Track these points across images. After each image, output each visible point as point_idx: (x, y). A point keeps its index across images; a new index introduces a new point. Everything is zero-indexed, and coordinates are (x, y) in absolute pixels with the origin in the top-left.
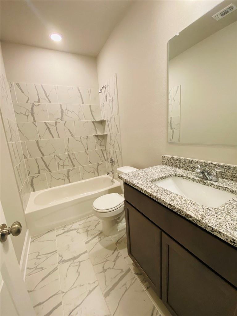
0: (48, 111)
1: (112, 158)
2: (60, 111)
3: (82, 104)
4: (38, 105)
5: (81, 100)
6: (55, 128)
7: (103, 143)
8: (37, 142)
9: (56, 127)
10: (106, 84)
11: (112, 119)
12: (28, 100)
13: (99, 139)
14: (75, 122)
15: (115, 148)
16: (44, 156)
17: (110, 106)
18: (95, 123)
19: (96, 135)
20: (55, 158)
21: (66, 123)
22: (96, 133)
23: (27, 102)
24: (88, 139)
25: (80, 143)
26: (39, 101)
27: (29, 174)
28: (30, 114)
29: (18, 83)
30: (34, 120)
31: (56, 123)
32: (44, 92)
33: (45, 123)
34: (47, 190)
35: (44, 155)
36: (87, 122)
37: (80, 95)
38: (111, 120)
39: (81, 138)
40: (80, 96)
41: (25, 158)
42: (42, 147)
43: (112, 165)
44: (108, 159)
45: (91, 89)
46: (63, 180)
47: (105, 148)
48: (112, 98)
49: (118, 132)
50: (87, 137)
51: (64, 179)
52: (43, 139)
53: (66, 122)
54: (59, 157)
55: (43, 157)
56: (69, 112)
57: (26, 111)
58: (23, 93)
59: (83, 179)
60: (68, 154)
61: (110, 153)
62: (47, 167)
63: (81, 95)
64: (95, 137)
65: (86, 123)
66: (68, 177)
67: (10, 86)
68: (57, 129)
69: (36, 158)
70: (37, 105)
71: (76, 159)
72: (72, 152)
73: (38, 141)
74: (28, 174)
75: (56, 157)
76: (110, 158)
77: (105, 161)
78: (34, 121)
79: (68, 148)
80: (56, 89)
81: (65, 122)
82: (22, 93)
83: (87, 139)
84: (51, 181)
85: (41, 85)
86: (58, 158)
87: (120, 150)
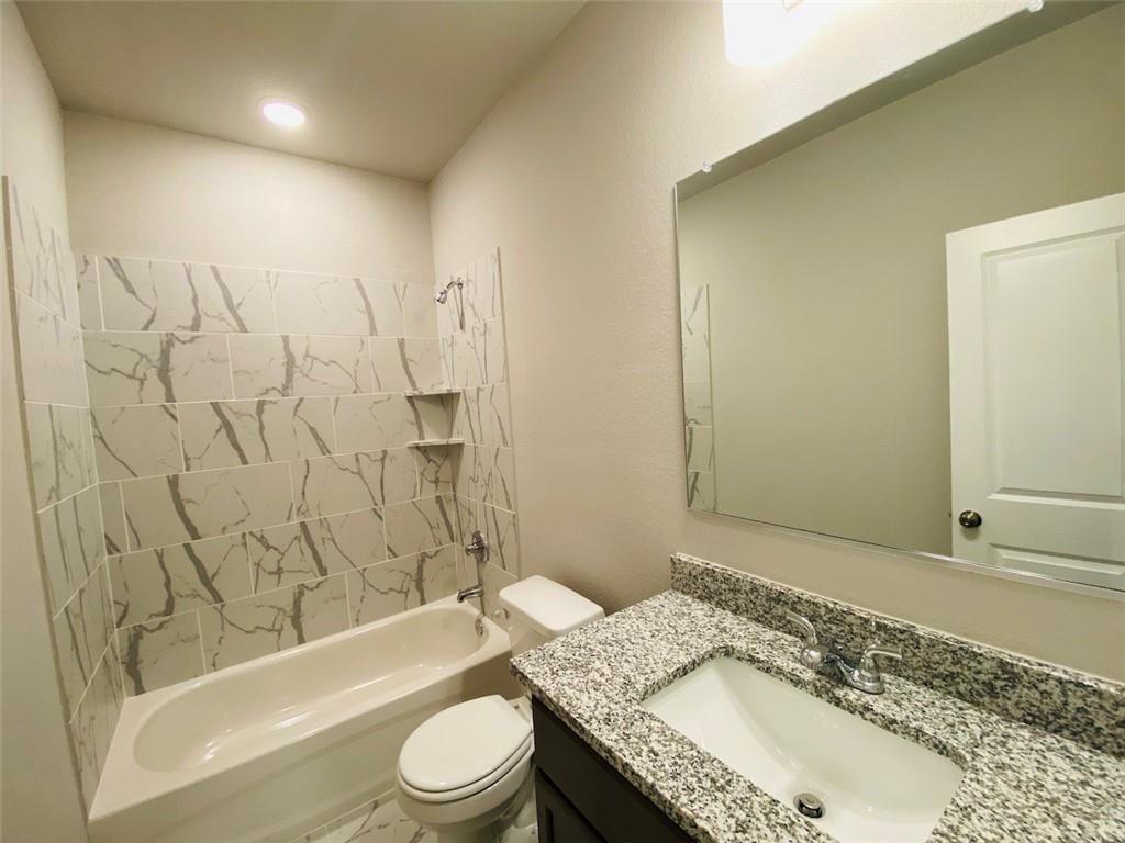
0: (230, 363)
1: (479, 532)
2: (281, 358)
3: (372, 335)
4: (192, 340)
5: (367, 321)
6: (258, 424)
7: (445, 474)
8: (173, 482)
9: (261, 421)
10: (460, 275)
11: (481, 393)
12: (151, 321)
13: (429, 460)
14: (337, 400)
15: (492, 497)
16: (195, 535)
17: (474, 349)
18: (416, 402)
19: (421, 443)
20: (245, 544)
21: (302, 405)
22: (421, 437)
23: (146, 328)
24: (387, 461)
25: (357, 476)
26: (196, 326)
27: (122, 618)
28: (153, 374)
29: (115, 260)
30: (170, 397)
31: (261, 405)
32: (219, 291)
33: (215, 406)
34: (197, 683)
35: (200, 533)
36: (385, 398)
37: (363, 304)
38: (478, 397)
39: (357, 460)
40: (364, 308)
41: (110, 553)
42: (194, 502)
43: (480, 561)
44: (462, 535)
45: (406, 287)
46: (276, 633)
47: (454, 491)
48: (482, 322)
49: (505, 443)
50: (385, 452)
51: (277, 627)
52: (201, 467)
53: (301, 400)
54: (262, 539)
55: (194, 543)
56: (316, 363)
57: (138, 363)
58: (133, 293)
59: (358, 622)
60: (303, 525)
61: (470, 513)
62: (206, 581)
63: (368, 304)
64: (415, 451)
65: (381, 401)
66: (296, 620)
67: (83, 268)
68: (262, 428)
69: (159, 548)
70: (187, 339)
71: (333, 540)
72: (320, 515)
73: (176, 477)
74: (115, 620)
75: (248, 537)
76: (473, 531)
77: (453, 541)
78: (168, 401)
79: (304, 498)
80: (272, 285)
81: (297, 402)
82: (130, 295)
83: (383, 459)
84: (220, 642)
85: (214, 269)
86: (259, 544)
87: (509, 507)
